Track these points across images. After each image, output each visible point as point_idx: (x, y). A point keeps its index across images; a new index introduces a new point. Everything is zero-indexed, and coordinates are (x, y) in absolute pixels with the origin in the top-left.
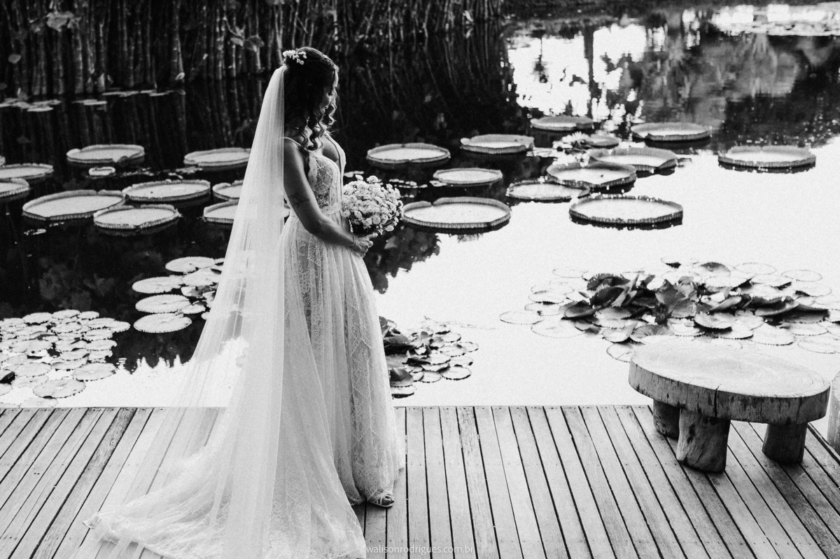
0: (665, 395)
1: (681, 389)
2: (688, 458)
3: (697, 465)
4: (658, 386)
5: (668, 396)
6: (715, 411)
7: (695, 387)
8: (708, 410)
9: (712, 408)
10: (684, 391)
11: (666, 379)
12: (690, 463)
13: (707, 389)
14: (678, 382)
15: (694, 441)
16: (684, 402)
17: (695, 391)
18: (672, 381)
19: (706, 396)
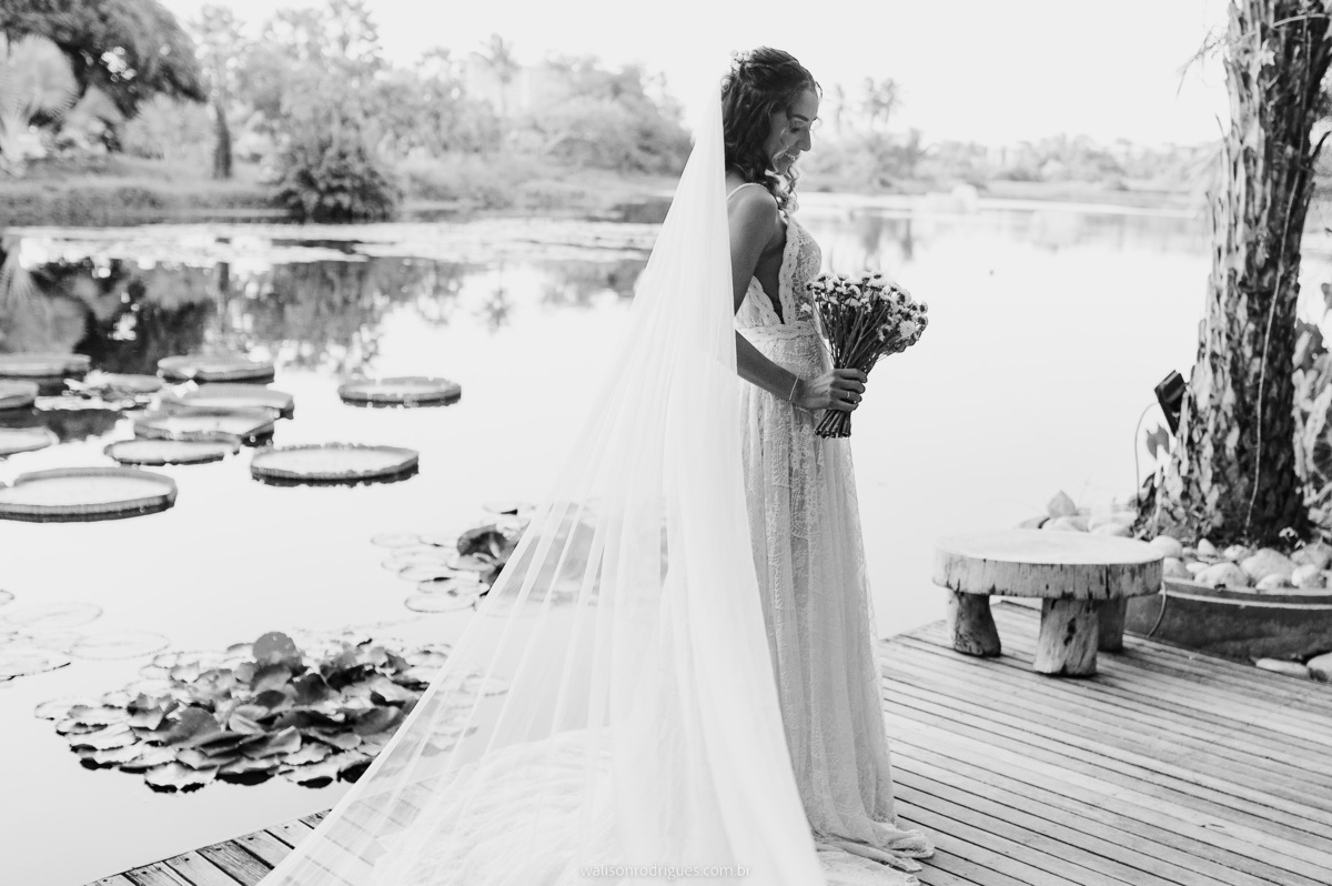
0: (1043, 587)
1: (1066, 573)
2: (1068, 664)
3: (1078, 671)
4: (1030, 578)
5: (1047, 587)
6: (1108, 591)
7: (1083, 566)
8: (1099, 592)
9: (1104, 587)
10: (1069, 575)
11: (1043, 565)
12: (1070, 670)
13: (1097, 566)
14: (1061, 566)
15: (1074, 642)
16: (1071, 590)
17: (1084, 573)
18: (1052, 566)
19: (1097, 575)
